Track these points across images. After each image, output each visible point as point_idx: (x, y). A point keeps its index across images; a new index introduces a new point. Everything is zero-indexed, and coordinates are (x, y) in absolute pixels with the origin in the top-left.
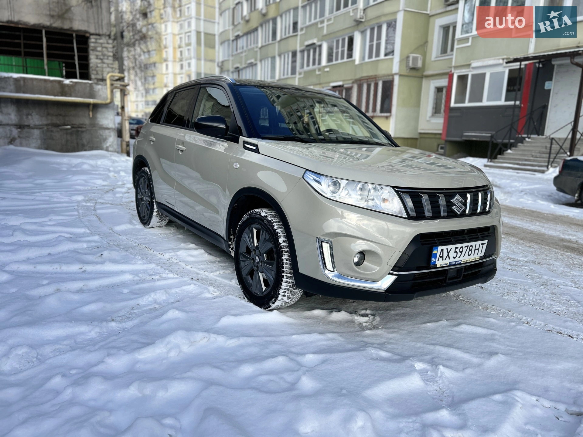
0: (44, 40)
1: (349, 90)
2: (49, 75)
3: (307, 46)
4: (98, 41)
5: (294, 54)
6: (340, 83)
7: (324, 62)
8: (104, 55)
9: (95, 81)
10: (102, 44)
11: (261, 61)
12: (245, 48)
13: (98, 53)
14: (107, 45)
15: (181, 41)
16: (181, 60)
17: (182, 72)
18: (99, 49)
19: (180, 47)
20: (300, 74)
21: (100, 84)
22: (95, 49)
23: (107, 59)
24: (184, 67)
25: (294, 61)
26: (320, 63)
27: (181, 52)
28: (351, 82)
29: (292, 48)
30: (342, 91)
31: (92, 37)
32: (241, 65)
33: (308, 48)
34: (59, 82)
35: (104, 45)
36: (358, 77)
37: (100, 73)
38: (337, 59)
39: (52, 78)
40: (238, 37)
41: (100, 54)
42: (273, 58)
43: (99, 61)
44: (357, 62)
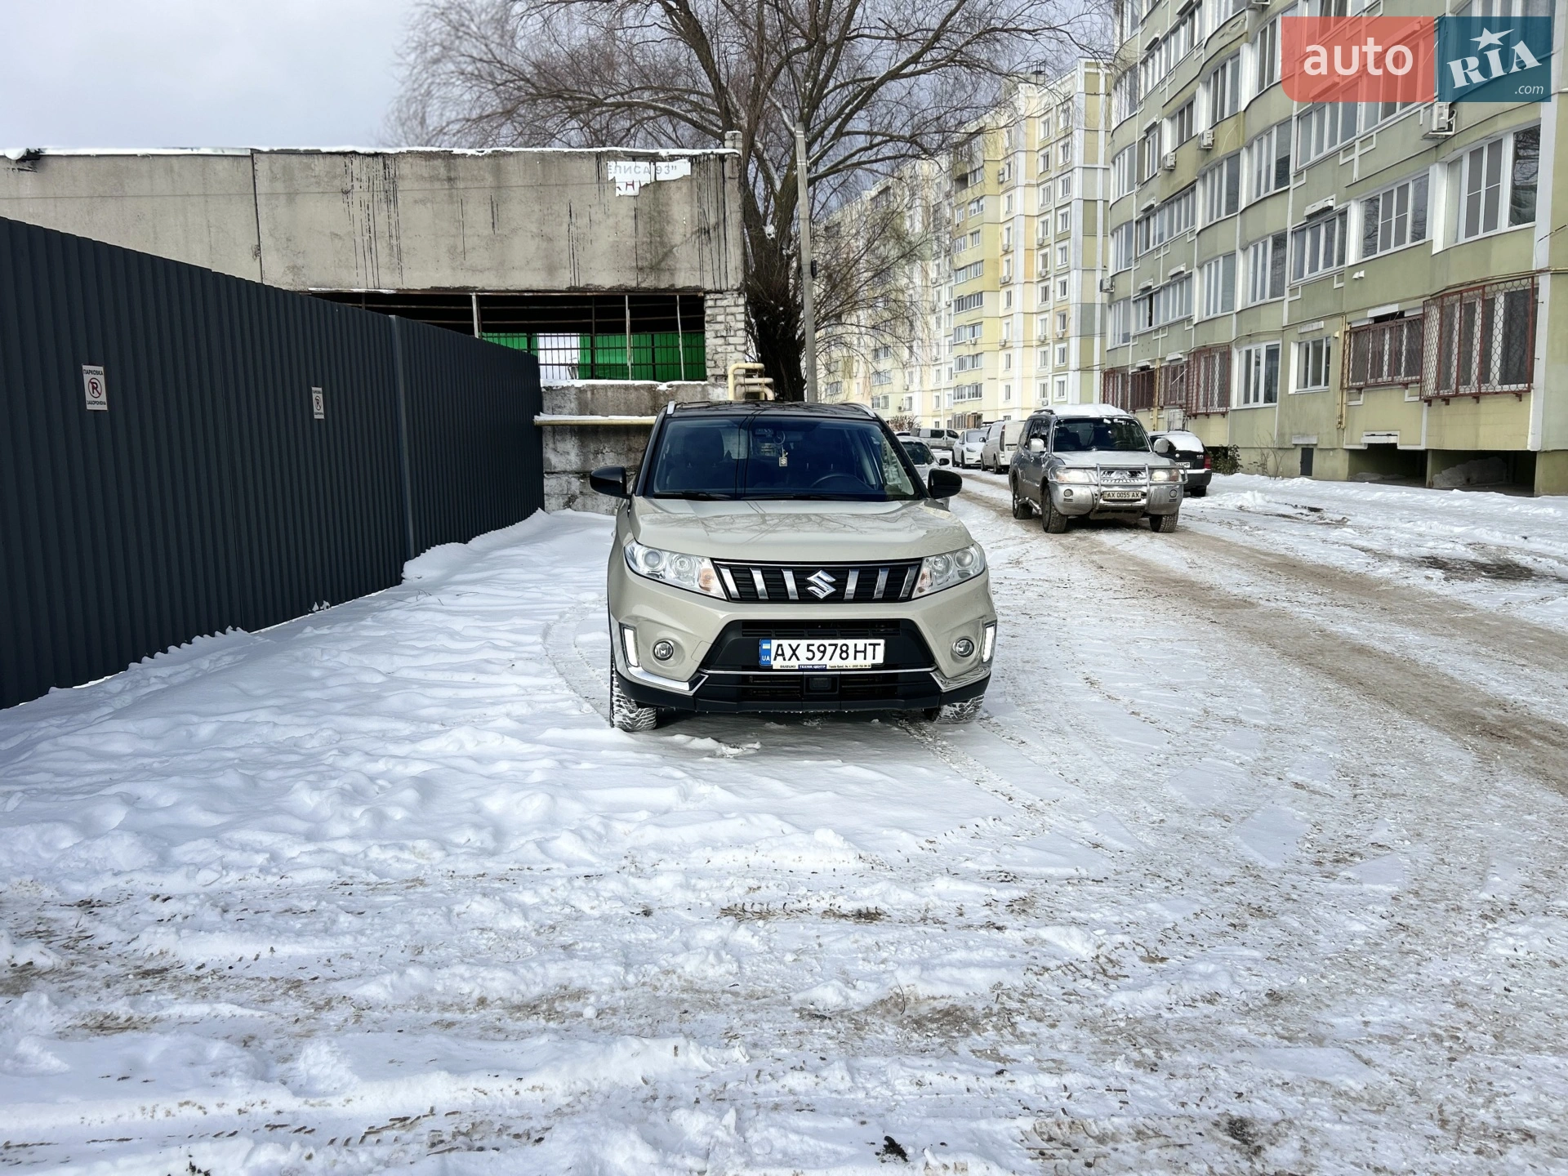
0: (628, 313)
1: (1417, 324)
2: (635, 379)
3: (1310, 217)
4: (719, 303)
5: (1279, 241)
6: (1393, 309)
7: (1353, 255)
8: (728, 329)
9: (712, 380)
10: (725, 307)
11: (1200, 267)
12: (1166, 239)
13: (717, 327)
14: (734, 310)
15: (1045, 232)
16: (1044, 279)
17: (1045, 306)
18: (720, 318)
19: (1041, 246)
20: (1293, 291)
21: (720, 386)
22: (713, 321)
23: (735, 336)
24: (1051, 294)
25: (1279, 263)
26: (1342, 261)
27: (1045, 256)
28: (1420, 302)
29: (1273, 227)
30: (1401, 327)
31: (708, 297)
32: (1156, 281)
33: (1314, 222)
34: (651, 388)
35: (728, 310)
36: (1438, 288)
37: (720, 363)
38: (1386, 246)
39: (637, 383)
40: (1149, 212)
41: (722, 327)
42: (1230, 257)
43: (720, 341)
44: (1438, 247)
